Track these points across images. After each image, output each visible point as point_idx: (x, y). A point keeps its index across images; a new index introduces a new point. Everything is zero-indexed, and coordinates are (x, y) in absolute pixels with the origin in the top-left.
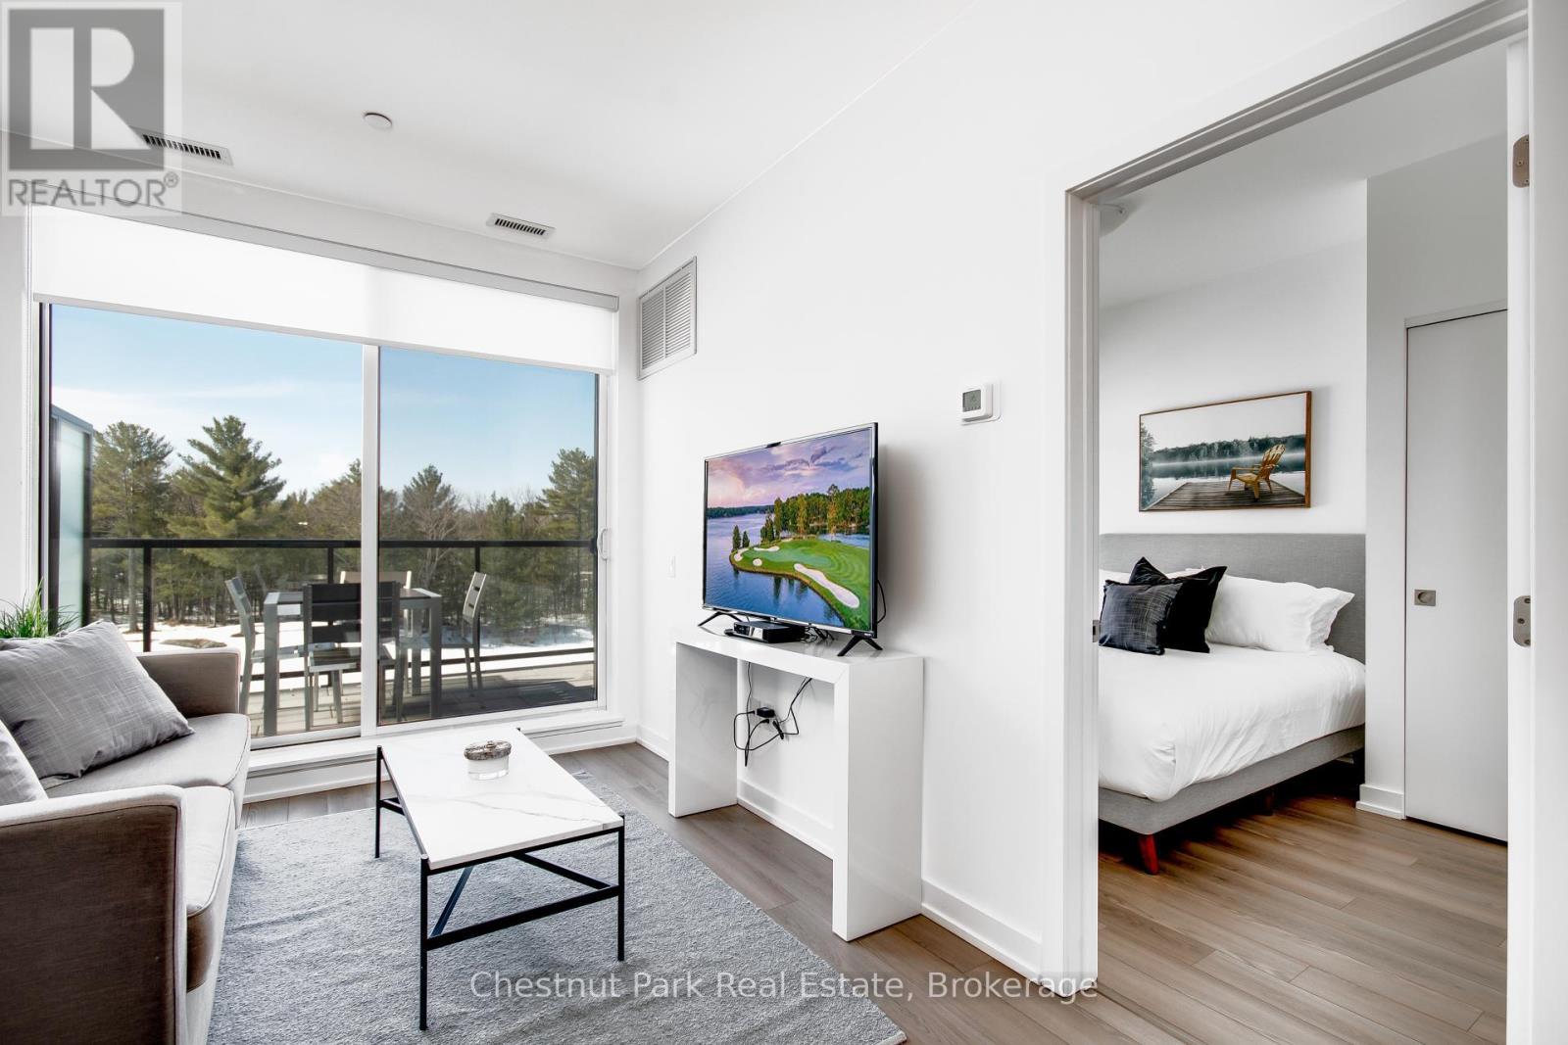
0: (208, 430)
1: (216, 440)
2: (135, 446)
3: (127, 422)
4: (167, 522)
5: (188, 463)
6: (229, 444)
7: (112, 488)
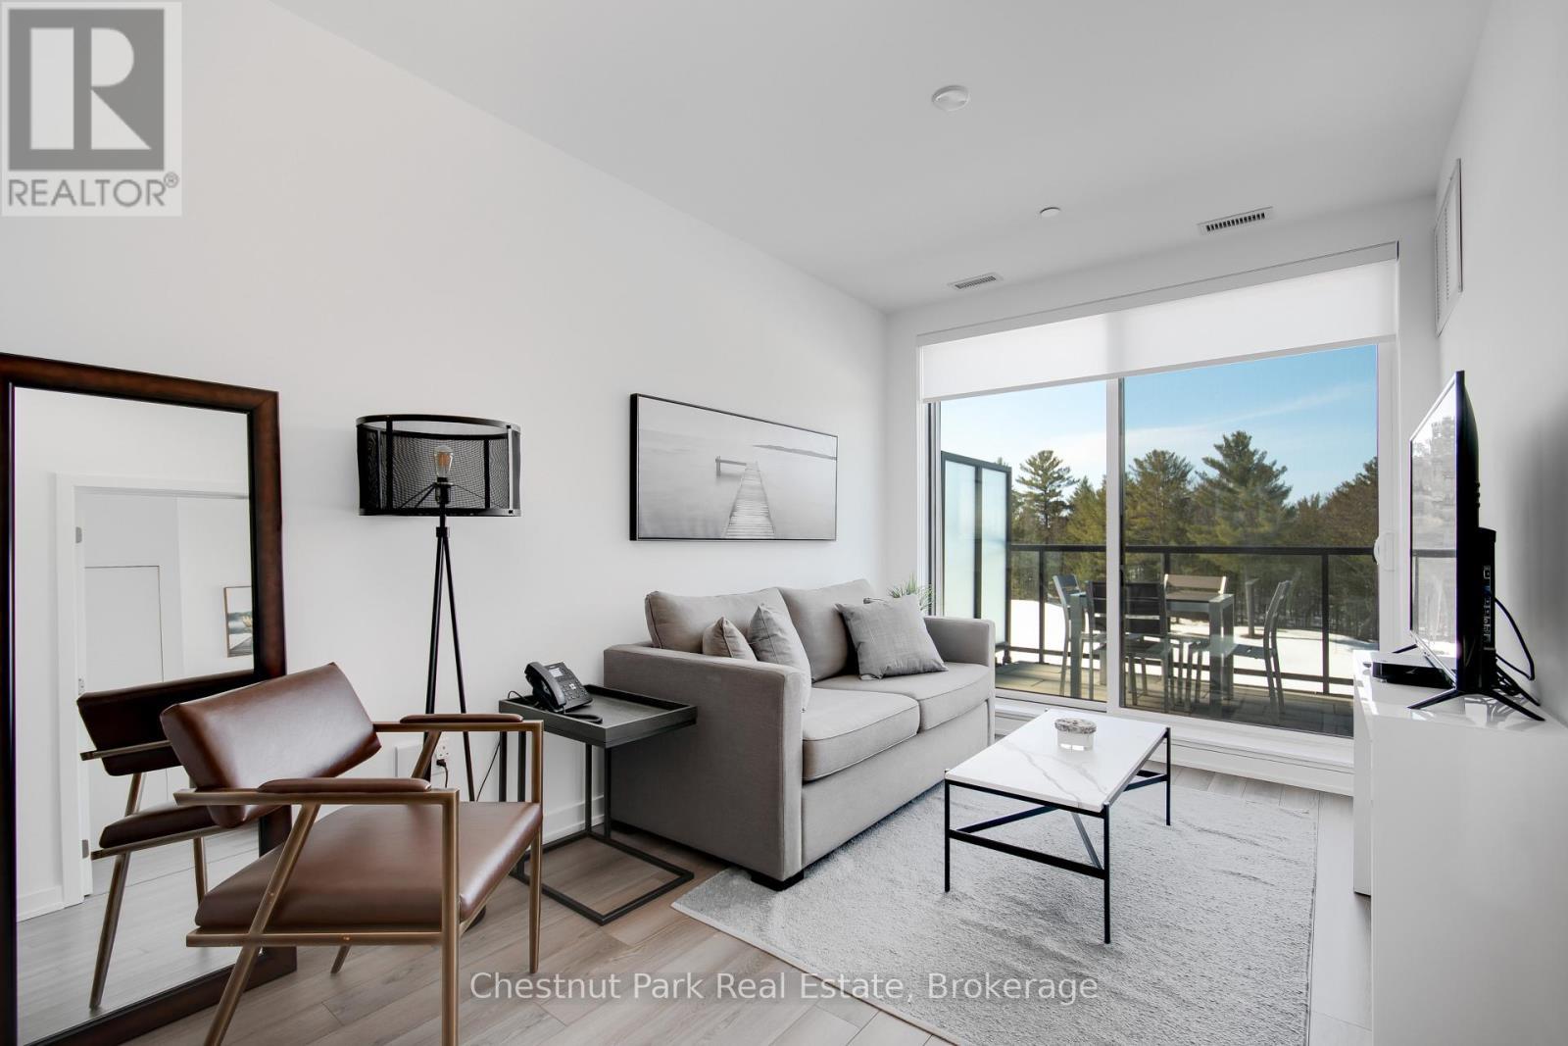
0: (1219, 448)
1: (1226, 456)
2: (1165, 469)
3: (1159, 449)
4: (1186, 531)
5: (1202, 478)
6: (1237, 458)
7: (1151, 505)
